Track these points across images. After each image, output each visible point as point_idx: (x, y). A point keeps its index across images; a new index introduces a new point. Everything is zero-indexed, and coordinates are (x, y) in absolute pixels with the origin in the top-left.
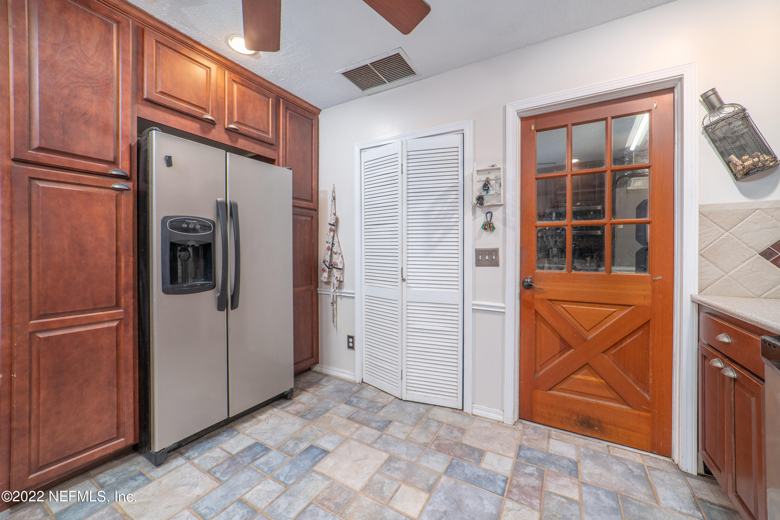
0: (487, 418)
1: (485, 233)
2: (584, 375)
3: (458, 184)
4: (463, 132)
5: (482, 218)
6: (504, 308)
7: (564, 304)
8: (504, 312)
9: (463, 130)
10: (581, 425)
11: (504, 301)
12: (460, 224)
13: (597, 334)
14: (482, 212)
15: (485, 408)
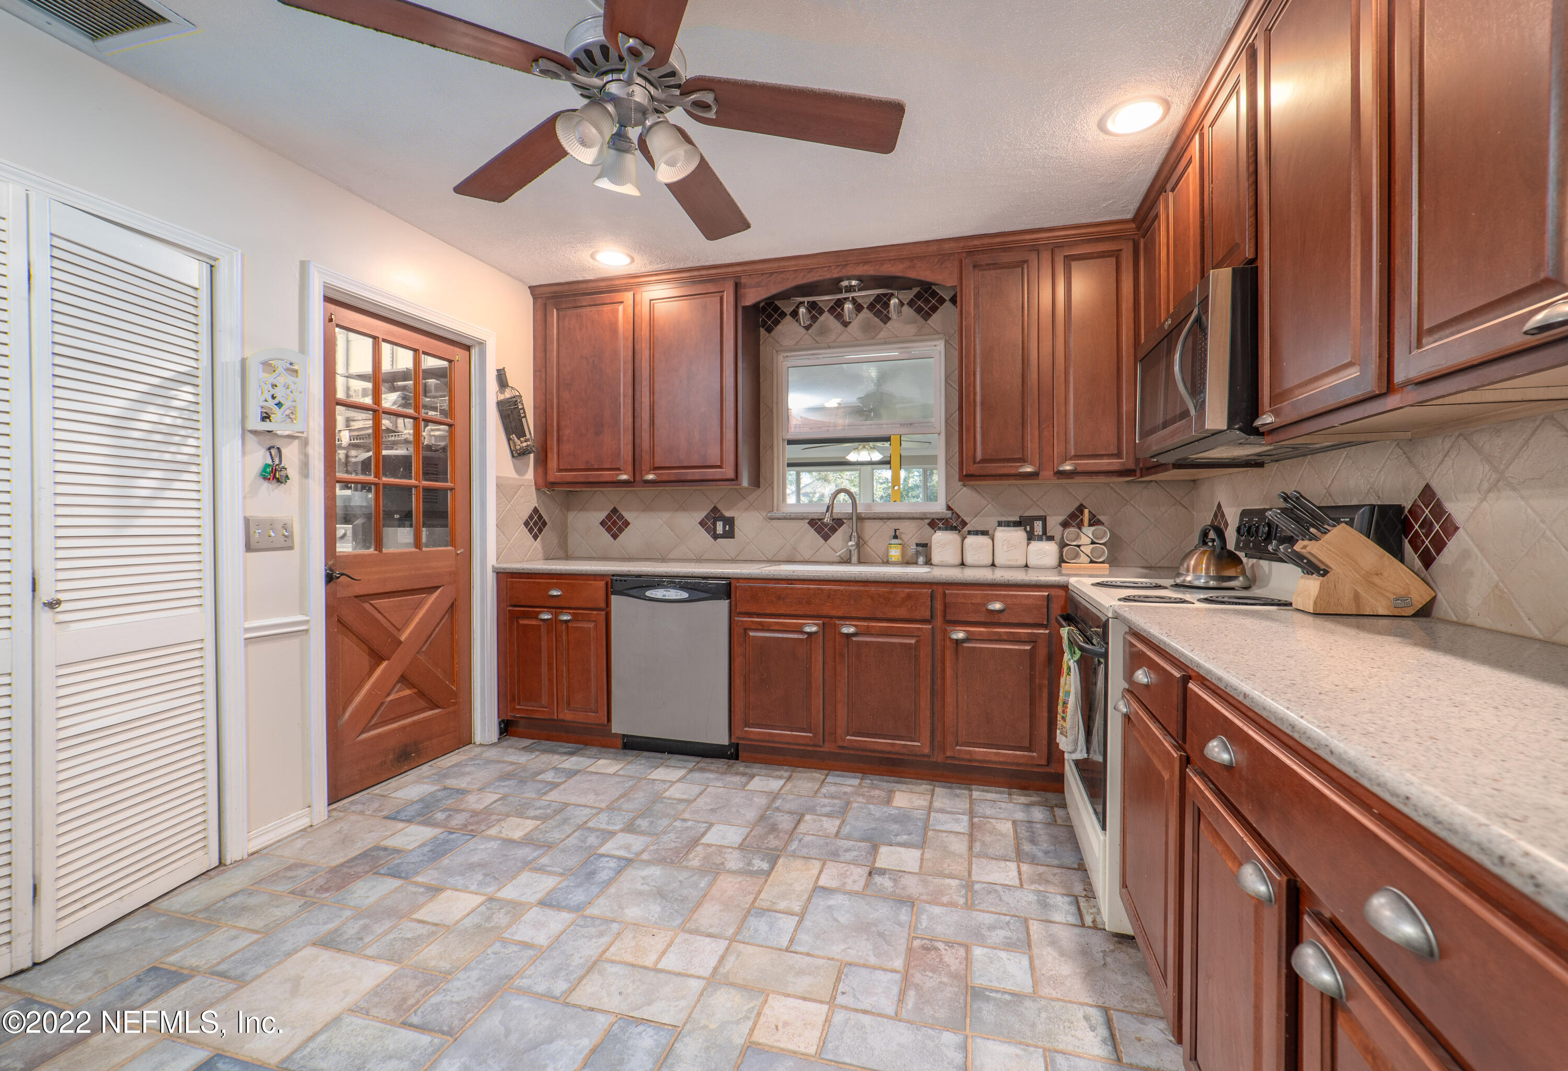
0: (279, 841)
1: (266, 484)
2: (397, 692)
3: (196, 370)
4: (213, 263)
5: (259, 458)
6: (306, 622)
7: (372, 600)
8: (307, 631)
9: (215, 259)
10: (399, 762)
11: (302, 612)
12: (206, 462)
13: (412, 632)
14: (259, 443)
15: (274, 825)
